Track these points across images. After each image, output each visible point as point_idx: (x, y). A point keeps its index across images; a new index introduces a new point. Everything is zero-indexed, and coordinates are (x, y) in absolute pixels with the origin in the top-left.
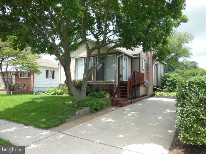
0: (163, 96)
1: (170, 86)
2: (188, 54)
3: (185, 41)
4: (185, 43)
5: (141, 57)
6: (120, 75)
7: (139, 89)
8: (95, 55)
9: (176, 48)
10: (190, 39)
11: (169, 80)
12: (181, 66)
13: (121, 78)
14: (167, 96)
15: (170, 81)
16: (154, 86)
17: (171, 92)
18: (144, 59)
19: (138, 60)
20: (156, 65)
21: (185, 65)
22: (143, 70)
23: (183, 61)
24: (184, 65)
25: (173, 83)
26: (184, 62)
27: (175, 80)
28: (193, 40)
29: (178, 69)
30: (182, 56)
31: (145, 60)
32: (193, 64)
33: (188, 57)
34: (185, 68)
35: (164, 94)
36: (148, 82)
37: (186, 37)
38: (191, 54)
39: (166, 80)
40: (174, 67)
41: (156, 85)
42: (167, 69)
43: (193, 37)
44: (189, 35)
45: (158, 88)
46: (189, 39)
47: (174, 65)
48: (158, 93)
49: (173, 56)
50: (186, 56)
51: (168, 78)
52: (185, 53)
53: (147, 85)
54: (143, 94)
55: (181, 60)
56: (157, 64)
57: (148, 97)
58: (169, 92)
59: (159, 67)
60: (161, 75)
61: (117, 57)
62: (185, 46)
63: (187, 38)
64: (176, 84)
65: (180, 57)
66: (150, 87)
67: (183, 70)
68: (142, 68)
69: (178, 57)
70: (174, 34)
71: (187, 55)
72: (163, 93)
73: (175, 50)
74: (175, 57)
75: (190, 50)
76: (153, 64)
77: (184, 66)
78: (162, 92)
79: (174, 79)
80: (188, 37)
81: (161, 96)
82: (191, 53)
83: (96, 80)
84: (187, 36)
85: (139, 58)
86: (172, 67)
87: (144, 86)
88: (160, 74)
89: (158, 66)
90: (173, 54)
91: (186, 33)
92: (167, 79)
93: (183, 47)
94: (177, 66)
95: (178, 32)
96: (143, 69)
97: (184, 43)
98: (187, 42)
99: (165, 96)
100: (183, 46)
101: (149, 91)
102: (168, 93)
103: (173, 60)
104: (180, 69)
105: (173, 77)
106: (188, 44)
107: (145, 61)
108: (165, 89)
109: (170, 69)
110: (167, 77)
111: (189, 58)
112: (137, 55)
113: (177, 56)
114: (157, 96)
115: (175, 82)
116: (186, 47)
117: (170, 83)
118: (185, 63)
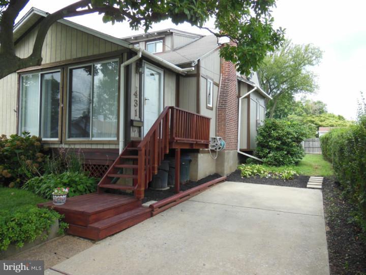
0: (262, 176)
1: (278, 149)
2: (311, 87)
3: (306, 61)
4: (307, 65)
5: (203, 71)
6: (132, 121)
7: (197, 161)
8: (66, 61)
9: (290, 73)
10: (316, 57)
11: (277, 134)
12: (298, 110)
13: (137, 130)
14: (270, 178)
15: (279, 138)
16: (241, 150)
17: (279, 166)
18: (212, 80)
19: (194, 80)
20: (246, 99)
21: (305, 107)
22: (211, 109)
23: (302, 99)
24: (302, 107)
25: (284, 143)
26: (302, 102)
27: (290, 136)
28: (320, 59)
29: (292, 115)
30: (301, 90)
31: (215, 84)
32: (317, 106)
33: (311, 91)
34: (305, 114)
35: (262, 172)
36: (223, 142)
37: (309, 52)
38: (317, 87)
39: (270, 136)
40: (286, 110)
41: (245, 147)
42: (274, 114)
43: (320, 54)
44: (314, 49)
45: (252, 155)
46: (314, 58)
47: (286, 107)
48: (247, 169)
49: (285, 89)
50: (307, 90)
51: (274, 130)
52: (306, 84)
53: (219, 148)
54: (208, 174)
55: (298, 97)
56: (249, 95)
57: (223, 181)
58: (276, 165)
59: (252, 104)
60: (259, 123)
61: (122, 65)
62: (306, 70)
63: (310, 54)
64: (292, 146)
65: (296, 91)
66: (228, 153)
67: (300, 115)
68: (207, 101)
69: (292, 91)
70: (287, 48)
71: (308, 88)
72: (263, 168)
73: (287, 78)
74: (287, 92)
75: (315, 79)
76: (239, 96)
77: (303, 109)
78: (258, 166)
79: (288, 133)
80: (313, 54)
81: (255, 177)
82: (316, 84)
83: (69, 137)
84: (310, 50)
85: (197, 75)
86: (283, 110)
87: (213, 151)
88: (257, 121)
89: (251, 101)
90: (284, 86)
91: (309, 45)
92: (273, 132)
93: (303, 72)
94: (291, 109)
95: (294, 44)
96: (211, 106)
97: (304, 65)
98: (310, 63)
99: (264, 177)
100: (303, 70)
101: (226, 164)
102: (274, 168)
103: (284, 97)
104: (295, 114)
105: (287, 129)
106: (312, 66)
107: (216, 88)
108: (267, 158)
109: (279, 114)
110: (270, 128)
111: (312, 94)
112: (189, 65)
113: (292, 89)
114: (245, 177)
115: (290, 140)
116: (308, 72)
117: (279, 143)
118: (304, 104)
